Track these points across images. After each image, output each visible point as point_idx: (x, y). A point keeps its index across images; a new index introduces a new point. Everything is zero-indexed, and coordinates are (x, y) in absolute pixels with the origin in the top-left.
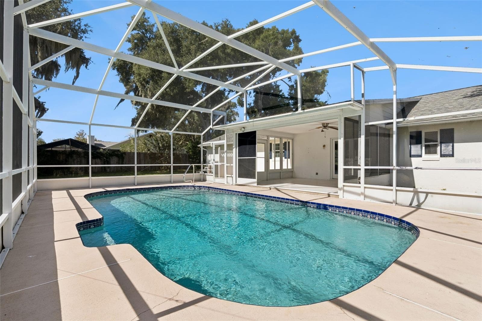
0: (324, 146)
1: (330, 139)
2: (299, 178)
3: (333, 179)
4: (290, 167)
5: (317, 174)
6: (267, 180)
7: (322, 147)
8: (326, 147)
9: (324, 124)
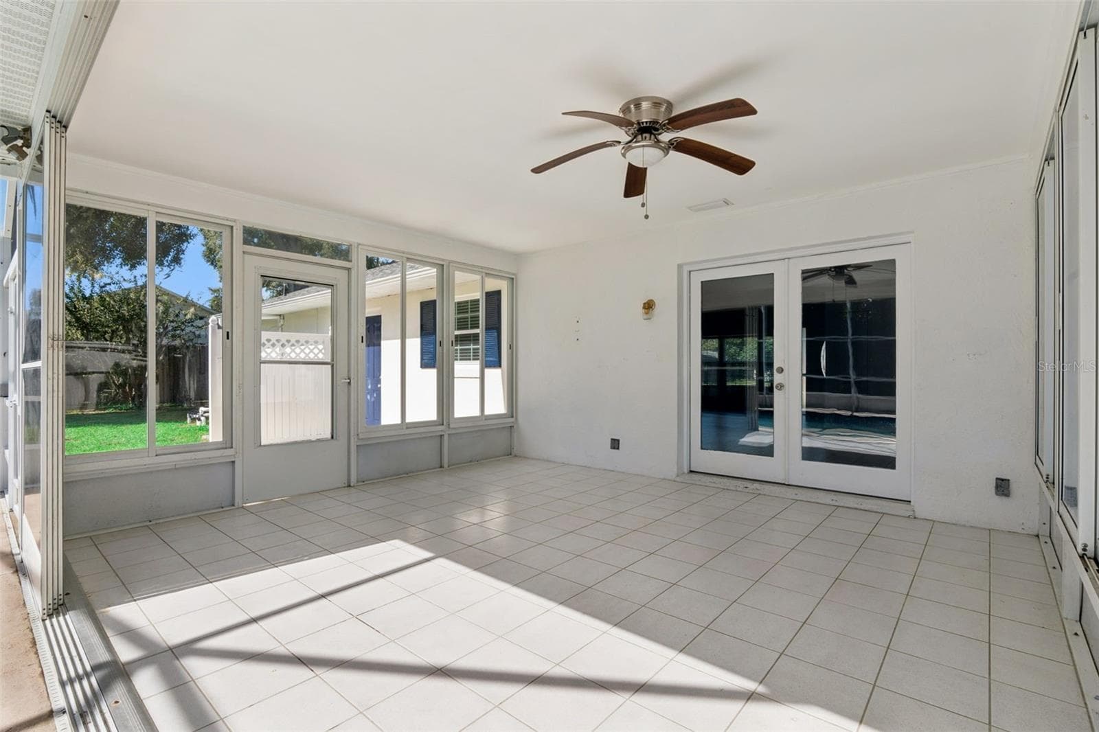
0: (649, 306)
1: (680, 267)
2: (533, 459)
3: (691, 471)
4: (497, 405)
5: (615, 444)
6: (349, 486)
7: (641, 310)
8: (657, 310)
9: (638, 106)
